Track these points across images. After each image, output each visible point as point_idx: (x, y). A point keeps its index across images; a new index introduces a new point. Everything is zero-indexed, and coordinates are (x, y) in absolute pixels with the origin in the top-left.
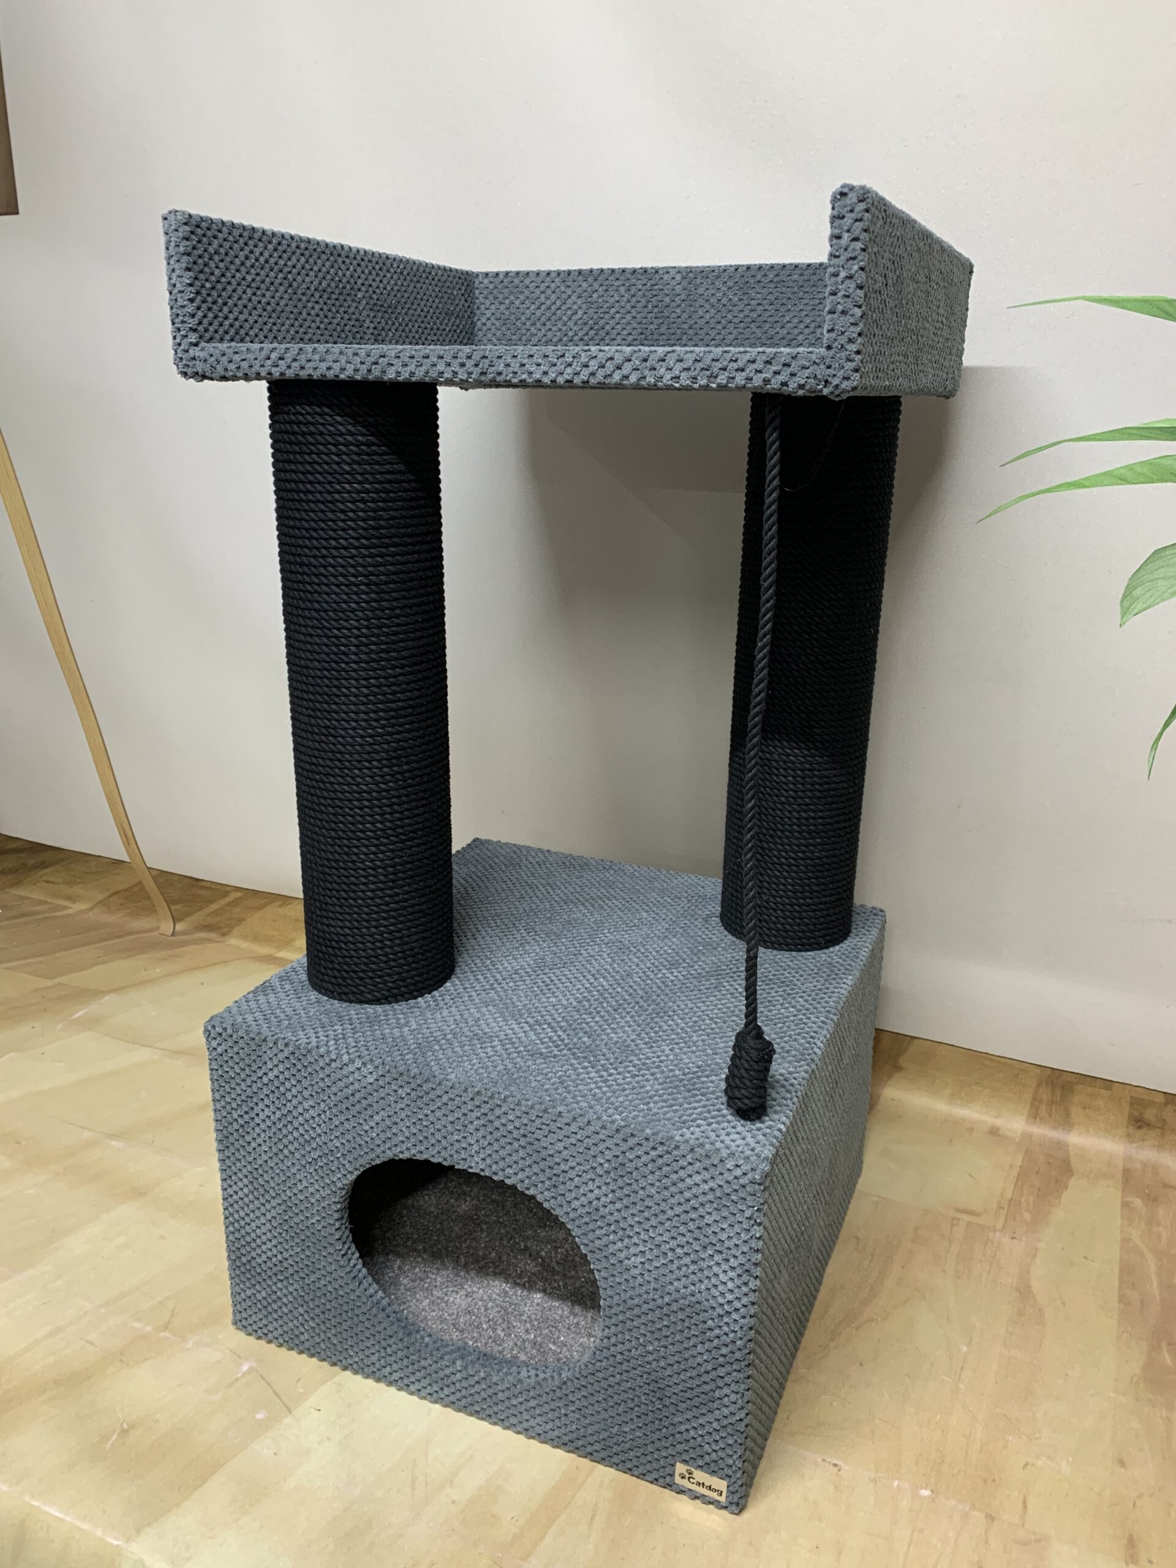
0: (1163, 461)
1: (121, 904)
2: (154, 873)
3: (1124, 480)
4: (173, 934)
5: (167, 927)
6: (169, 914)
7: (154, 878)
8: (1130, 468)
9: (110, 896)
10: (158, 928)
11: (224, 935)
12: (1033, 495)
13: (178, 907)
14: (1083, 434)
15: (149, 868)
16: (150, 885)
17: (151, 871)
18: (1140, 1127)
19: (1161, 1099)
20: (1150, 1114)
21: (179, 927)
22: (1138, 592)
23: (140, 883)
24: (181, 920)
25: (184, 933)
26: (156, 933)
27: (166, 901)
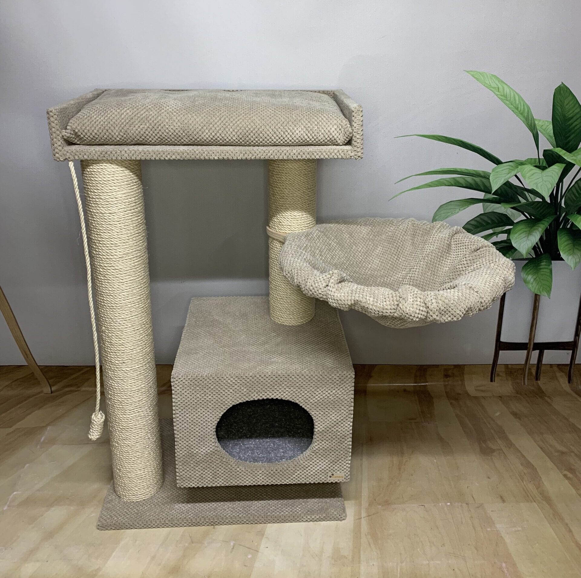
0: (441, 180)
1: (19, 385)
2: (41, 367)
3: (430, 186)
4: (52, 392)
5: (47, 390)
6: (48, 384)
7: (41, 370)
8: (431, 182)
9: (13, 382)
10: (42, 392)
11: (79, 387)
12: (405, 192)
13: (52, 380)
14: (418, 173)
15: (39, 366)
16: (38, 374)
17: (40, 367)
18: (447, 378)
19: (452, 367)
20: (450, 373)
21: (53, 389)
22: (437, 217)
23: (33, 373)
24: (53, 385)
25: (57, 391)
26: (42, 394)
27: (46, 378)
